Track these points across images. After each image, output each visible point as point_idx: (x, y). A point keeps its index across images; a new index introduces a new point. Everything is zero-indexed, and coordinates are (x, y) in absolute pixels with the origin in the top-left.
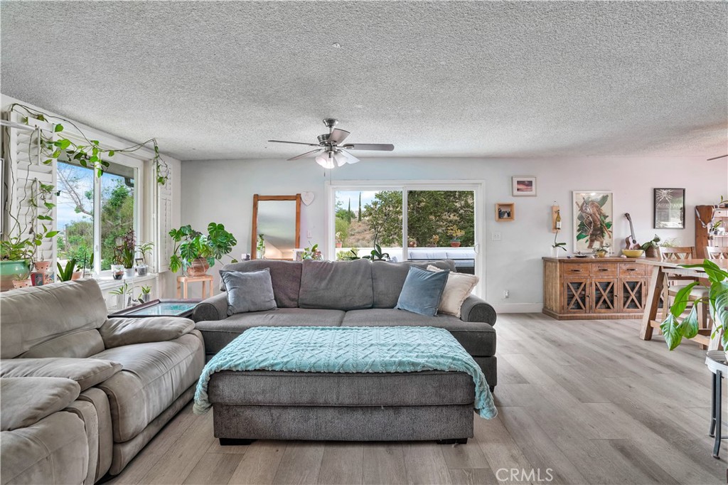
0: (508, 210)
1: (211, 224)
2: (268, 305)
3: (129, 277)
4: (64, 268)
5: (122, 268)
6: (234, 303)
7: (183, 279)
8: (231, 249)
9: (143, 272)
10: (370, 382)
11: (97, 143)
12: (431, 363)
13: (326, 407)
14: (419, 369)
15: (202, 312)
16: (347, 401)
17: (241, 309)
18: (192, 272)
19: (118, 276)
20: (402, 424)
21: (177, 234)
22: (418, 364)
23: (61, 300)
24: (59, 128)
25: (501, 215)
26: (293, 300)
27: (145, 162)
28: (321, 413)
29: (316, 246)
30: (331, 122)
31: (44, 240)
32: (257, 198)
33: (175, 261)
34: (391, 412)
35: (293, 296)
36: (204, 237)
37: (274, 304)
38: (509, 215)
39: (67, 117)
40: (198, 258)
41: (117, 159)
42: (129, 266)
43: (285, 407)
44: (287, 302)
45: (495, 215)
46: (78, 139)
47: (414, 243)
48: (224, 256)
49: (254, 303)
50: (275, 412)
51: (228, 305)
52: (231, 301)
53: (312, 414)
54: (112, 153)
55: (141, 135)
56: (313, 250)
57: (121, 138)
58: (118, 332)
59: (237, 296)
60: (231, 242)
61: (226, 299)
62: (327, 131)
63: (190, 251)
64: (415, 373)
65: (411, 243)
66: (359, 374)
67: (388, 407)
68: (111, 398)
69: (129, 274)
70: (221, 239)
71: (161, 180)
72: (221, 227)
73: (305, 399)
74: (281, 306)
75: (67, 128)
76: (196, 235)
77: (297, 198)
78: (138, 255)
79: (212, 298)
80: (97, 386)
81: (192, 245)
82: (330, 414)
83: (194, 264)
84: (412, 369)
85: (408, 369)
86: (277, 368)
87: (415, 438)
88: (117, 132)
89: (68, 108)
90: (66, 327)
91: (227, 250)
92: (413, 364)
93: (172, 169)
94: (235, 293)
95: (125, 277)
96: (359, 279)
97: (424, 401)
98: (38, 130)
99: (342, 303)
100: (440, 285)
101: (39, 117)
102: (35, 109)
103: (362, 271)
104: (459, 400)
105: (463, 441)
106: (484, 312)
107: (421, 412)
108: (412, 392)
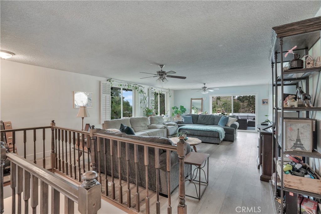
0: (267, 101)
1: (181, 106)
2: (190, 123)
7: (175, 119)
9: (167, 116)
15: (179, 123)
16: (199, 135)
18: (176, 117)
19: (163, 116)
21: (174, 108)
24: (155, 90)
25: (264, 103)
27: (167, 92)
29: (206, 111)
30: (205, 84)
32: (192, 99)
33: (173, 114)
34: (206, 137)
36: (179, 109)
37: (192, 122)
38: (267, 103)
39: (156, 87)
40: (178, 114)
44: (195, 123)
45: (262, 103)
46: (157, 91)
48: (183, 113)
49: (188, 122)
55: (167, 88)
58: (166, 124)
59: (185, 121)
60: (185, 110)
61: (183, 121)
63: (176, 112)
64: (209, 131)
65: (251, 112)
66: (200, 130)
67: (205, 136)
68: (167, 129)
70: (183, 110)
71: (170, 97)
72: (183, 107)
73: (192, 134)
76: (177, 108)
77: (202, 99)
78: (166, 113)
79: (180, 121)
80: (165, 128)
81: (177, 111)
83: (177, 115)
91: (184, 112)
93: (172, 93)
96: (211, 118)
97: (211, 136)
98: (152, 91)
99: (206, 123)
100: (226, 120)
101: (152, 88)
102: (152, 87)
103: (212, 117)
104: (217, 137)
105: (218, 144)
106: (234, 126)
107: (211, 138)
108: (209, 134)
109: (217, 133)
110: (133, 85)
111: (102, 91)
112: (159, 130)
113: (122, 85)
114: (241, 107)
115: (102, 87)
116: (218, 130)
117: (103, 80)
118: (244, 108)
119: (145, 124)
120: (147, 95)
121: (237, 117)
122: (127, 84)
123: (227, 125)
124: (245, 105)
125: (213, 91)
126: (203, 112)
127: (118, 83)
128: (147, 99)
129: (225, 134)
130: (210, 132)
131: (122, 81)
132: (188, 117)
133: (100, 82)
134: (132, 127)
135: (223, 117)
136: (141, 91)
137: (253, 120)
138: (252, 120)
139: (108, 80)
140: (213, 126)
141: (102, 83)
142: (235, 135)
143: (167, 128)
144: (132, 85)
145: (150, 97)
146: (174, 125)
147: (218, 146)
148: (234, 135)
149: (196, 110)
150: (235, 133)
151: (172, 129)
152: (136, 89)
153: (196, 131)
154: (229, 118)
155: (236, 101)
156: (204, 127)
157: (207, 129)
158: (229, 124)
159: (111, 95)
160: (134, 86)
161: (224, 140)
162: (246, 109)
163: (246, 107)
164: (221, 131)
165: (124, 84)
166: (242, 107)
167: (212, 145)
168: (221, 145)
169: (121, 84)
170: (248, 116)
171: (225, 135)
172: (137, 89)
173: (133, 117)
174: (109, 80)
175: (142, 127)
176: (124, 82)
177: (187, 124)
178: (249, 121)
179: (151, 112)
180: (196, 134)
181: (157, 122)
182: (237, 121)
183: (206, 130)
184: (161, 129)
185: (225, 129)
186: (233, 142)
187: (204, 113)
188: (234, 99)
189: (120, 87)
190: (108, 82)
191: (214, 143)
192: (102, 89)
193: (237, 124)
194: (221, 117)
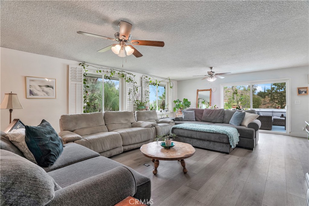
0: (305, 90)
1: (184, 99)
2: (192, 120)
3: (164, 112)
4: (151, 108)
5: (162, 110)
6: (184, 118)
7: (177, 114)
8: (190, 106)
9: (167, 111)
10: (203, 134)
11: (156, 80)
12: (218, 131)
13: (194, 138)
14: (215, 132)
15: (176, 119)
16: (198, 137)
17: (185, 120)
18: (179, 112)
19: (161, 111)
20: (211, 146)
21: (175, 102)
22: (214, 131)
23: (150, 113)
24: (150, 79)
26: (200, 119)
27: (168, 83)
28: (193, 140)
29: (216, 105)
30: (211, 68)
31: (148, 102)
32: (198, 91)
33: (174, 109)
34: (209, 142)
35: (200, 118)
36: (182, 102)
37: (195, 120)
38: (306, 92)
39: (151, 76)
40: (180, 108)
41: (161, 83)
42: (163, 109)
43: (186, 137)
44: (198, 120)
45: (296, 93)
46: (153, 80)
47: (279, 107)
48: (187, 108)
49: (189, 119)
50: (184, 138)
51: (182, 119)
52: (183, 118)
53: (192, 140)
54: (160, 82)
55: (166, 77)
56: (214, 107)
57: (162, 78)
58: (159, 121)
60: (189, 104)
61: (182, 117)
62: (210, 70)
63: (178, 106)
64: (214, 133)
65: (277, 107)
67: (208, 141)
69: (163, 111)
70: (187, 103)
71: (171, 87)
72: (187, 100)
73: (190, 136)
74: (196, 120)
75: (151, 78)
76: (180, 102)
77: (210, 90)
78: (166, 107)
80: (154, 126)
82: (195, 140)
83: (179, 110)
84: (213, 132)
85: (212, 132)
86: (184, 128)
87: (214, 150)
88: (161, 77)
89: (151, 74)
90: (150, 118)
91: (188, 106)
92: (213, 131)
93: (174, 84)
94: (184, 116)
95: (162, 112)
96: (220, 114)
97: (216, 140)
98: (146, 80)
99: (213, 121)
100: (242, 117)
101: (147, 77)
102: (146, 75)
103: (221, 112)
104: (225, 142)
105: (227, 153)
106: (253, 125)
107: (216, 143)
108: (213, 138)
109: (225, 136)
110: (119, 72)
111: (70, 77)
112: (143, 128)
113: (102, 72)
114: (261, 103)
115: (70, 72)
116: (228, 131)
117: (73, 64)
118: (265, 104)
119: (127, 120)
120: (138, 84)
121: (258, 113)
122: (109, 71)
123: (242, 124)
124: (266, 101)
125: (224, 77)
126: (211, 107)
127: (96, 69)
128: (139, 89)
129: (239, 137)
130: (215, 135)
131: (102, 67)
132: (190, 113)
133: (68, 66)
134: (107, 124)
135: (237, 112)
136: (130, 79)
137: (281, 117)
138: (279, 118)
139: (81, 64)
140: (222, 125)
141: (70, 67)
142: (255, 139)
143: (157, 127)
144: (117, 72)
145: (143, 88)
146: (169, 123)
147: (227, 156)
148: (253, 140)
149: (208, 104)
150: (255, 137)
151: (164, 128)
152: (123, 76)
153: (194, 133)
154: (247, 113)
155: (257, 97)
156: (207, 126)
157: (210, 130)
158: (246, 123)
159: (84, 83)
160: (121, 73)
161: (238, 146)
162: (268, 105)
163: (268, 103)
164: (232, 133)
165: (105, 70)
166: (263, 103)
167: (217, 155)
168: (232, 154)
169: (101, 69)
170: (272, 112)
171: (240, 139)
172: (125, 77)
173: (120, 111)
174: (83, 64)
175: (122, 124)
176: (106, 68)
177: (188, 121)
178: (274, 119)
179: (143, 105)
180: (195, 137)
181: (147, 118)
182: (257, 119)
183: (208, 131)
184: (146, 127)
185: (239, 131)
186: (252, 150)
187: (213, 107)
188: (253, 95)
189: (99, 74)
190: (81, 67)
191: (221, 151)
192: (70, 75)
193: (259, 122)
194: (234, 112)
